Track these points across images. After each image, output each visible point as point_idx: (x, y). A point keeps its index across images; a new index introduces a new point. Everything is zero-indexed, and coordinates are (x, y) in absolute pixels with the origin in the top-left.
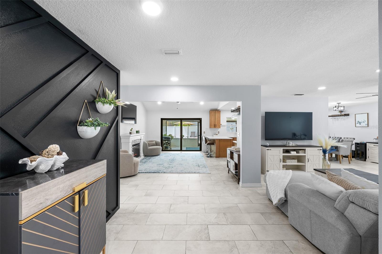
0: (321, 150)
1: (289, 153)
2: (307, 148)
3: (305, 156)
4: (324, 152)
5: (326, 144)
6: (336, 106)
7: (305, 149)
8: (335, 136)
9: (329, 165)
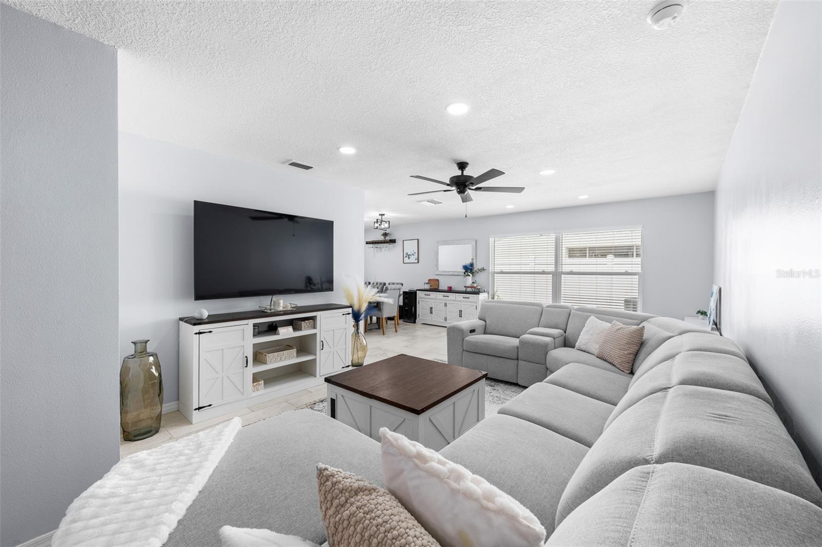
0: (349, 314)
1: (275, 334)
2: (318, 314)
3: (316, 334)
4: (356, 316)
5: (360, 300)
6: (377, 220)
7: (316, 316)
8: (377, 281)
9: (365, 346)
